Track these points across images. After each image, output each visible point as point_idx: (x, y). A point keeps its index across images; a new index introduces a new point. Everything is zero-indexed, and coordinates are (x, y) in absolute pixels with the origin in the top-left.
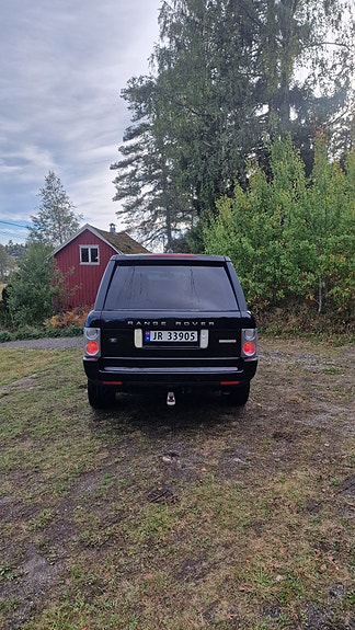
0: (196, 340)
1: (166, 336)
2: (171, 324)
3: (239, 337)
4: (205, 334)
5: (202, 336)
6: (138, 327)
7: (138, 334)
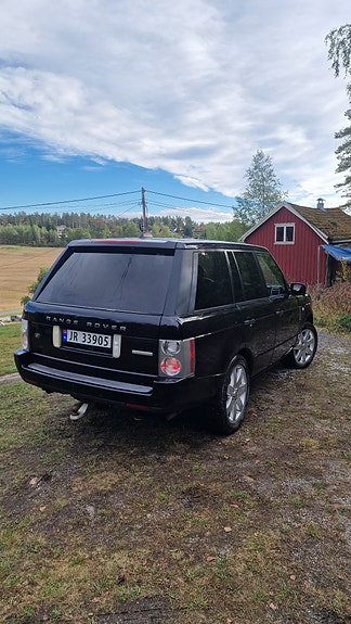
0: (109, 346)
1: (81, 338)
2: (82, 324)
3: (155, 349)
4: (118, 340)
5: (115, 343)
6: (56, 324)
7: (56, 331)
